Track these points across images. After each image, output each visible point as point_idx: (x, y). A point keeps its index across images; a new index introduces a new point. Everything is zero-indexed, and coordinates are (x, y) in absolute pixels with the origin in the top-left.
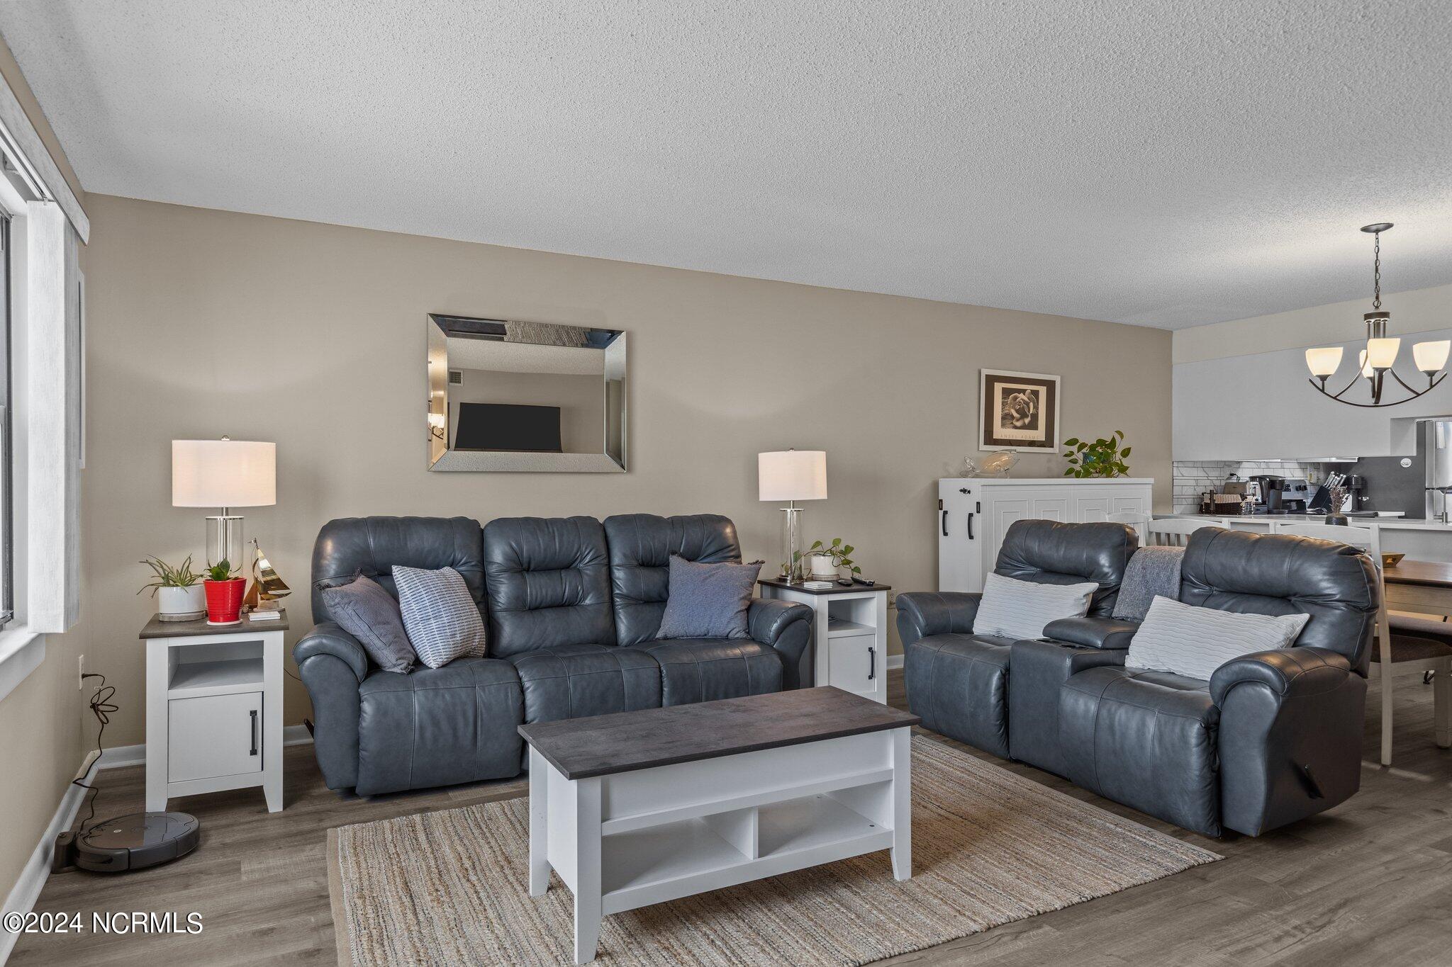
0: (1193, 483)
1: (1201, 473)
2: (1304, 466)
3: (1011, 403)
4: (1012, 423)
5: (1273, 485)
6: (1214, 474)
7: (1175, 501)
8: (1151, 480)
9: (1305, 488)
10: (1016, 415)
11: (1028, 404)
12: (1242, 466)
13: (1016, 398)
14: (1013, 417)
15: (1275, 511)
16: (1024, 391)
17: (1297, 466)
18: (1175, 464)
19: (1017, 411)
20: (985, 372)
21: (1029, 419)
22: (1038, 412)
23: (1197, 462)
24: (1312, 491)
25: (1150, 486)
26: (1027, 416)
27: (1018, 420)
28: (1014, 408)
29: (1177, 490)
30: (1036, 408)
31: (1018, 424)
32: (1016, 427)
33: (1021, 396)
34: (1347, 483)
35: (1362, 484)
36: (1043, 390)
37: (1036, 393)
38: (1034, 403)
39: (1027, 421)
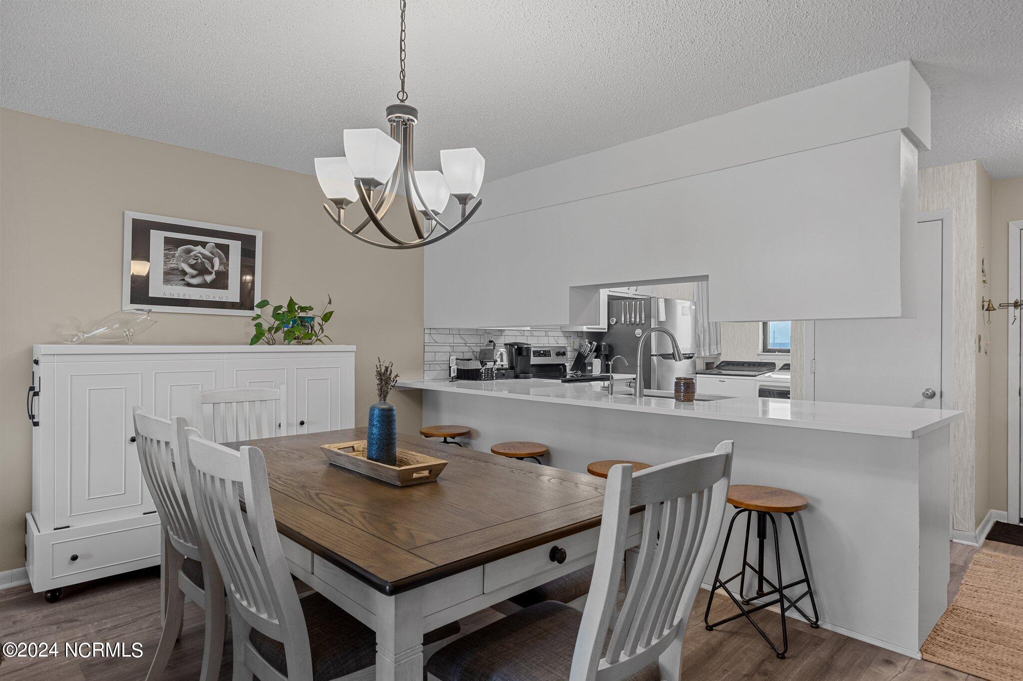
0: (448, 349)
1: (458, 340)
2: (568, 334)
3: (181, 256)
4: (184, 280)
5: (519, 352)
6: (472, 340)
7: (426, 367)
8: (353, 348)
9: (564, 354)
10: (188, 269)
11: (211, 260)
12: (504, 334)
13: (189, 252)
14: (184, 273)
15: (522, 375)
16: (204, 244)
17: (561, 334)
18: (427, 331)
19: (192, 266)
20: (131, 215)
21: (213, 276)
22: (228, 271)
23: (453, 329)
24: (571, 356)
25: (353, 354)
26: (211, 273)
27: (193, 277)
28: (185, 261)
29: (428, 357)
30: (225, 263)
31: (194, 281)
32: (189, 285)
33: (199, 248)
34: (598, 350)
35: (609, 351)
36: (235, 247)
37: (225, 249)
38: (221, 259)
39: (209, 278)
